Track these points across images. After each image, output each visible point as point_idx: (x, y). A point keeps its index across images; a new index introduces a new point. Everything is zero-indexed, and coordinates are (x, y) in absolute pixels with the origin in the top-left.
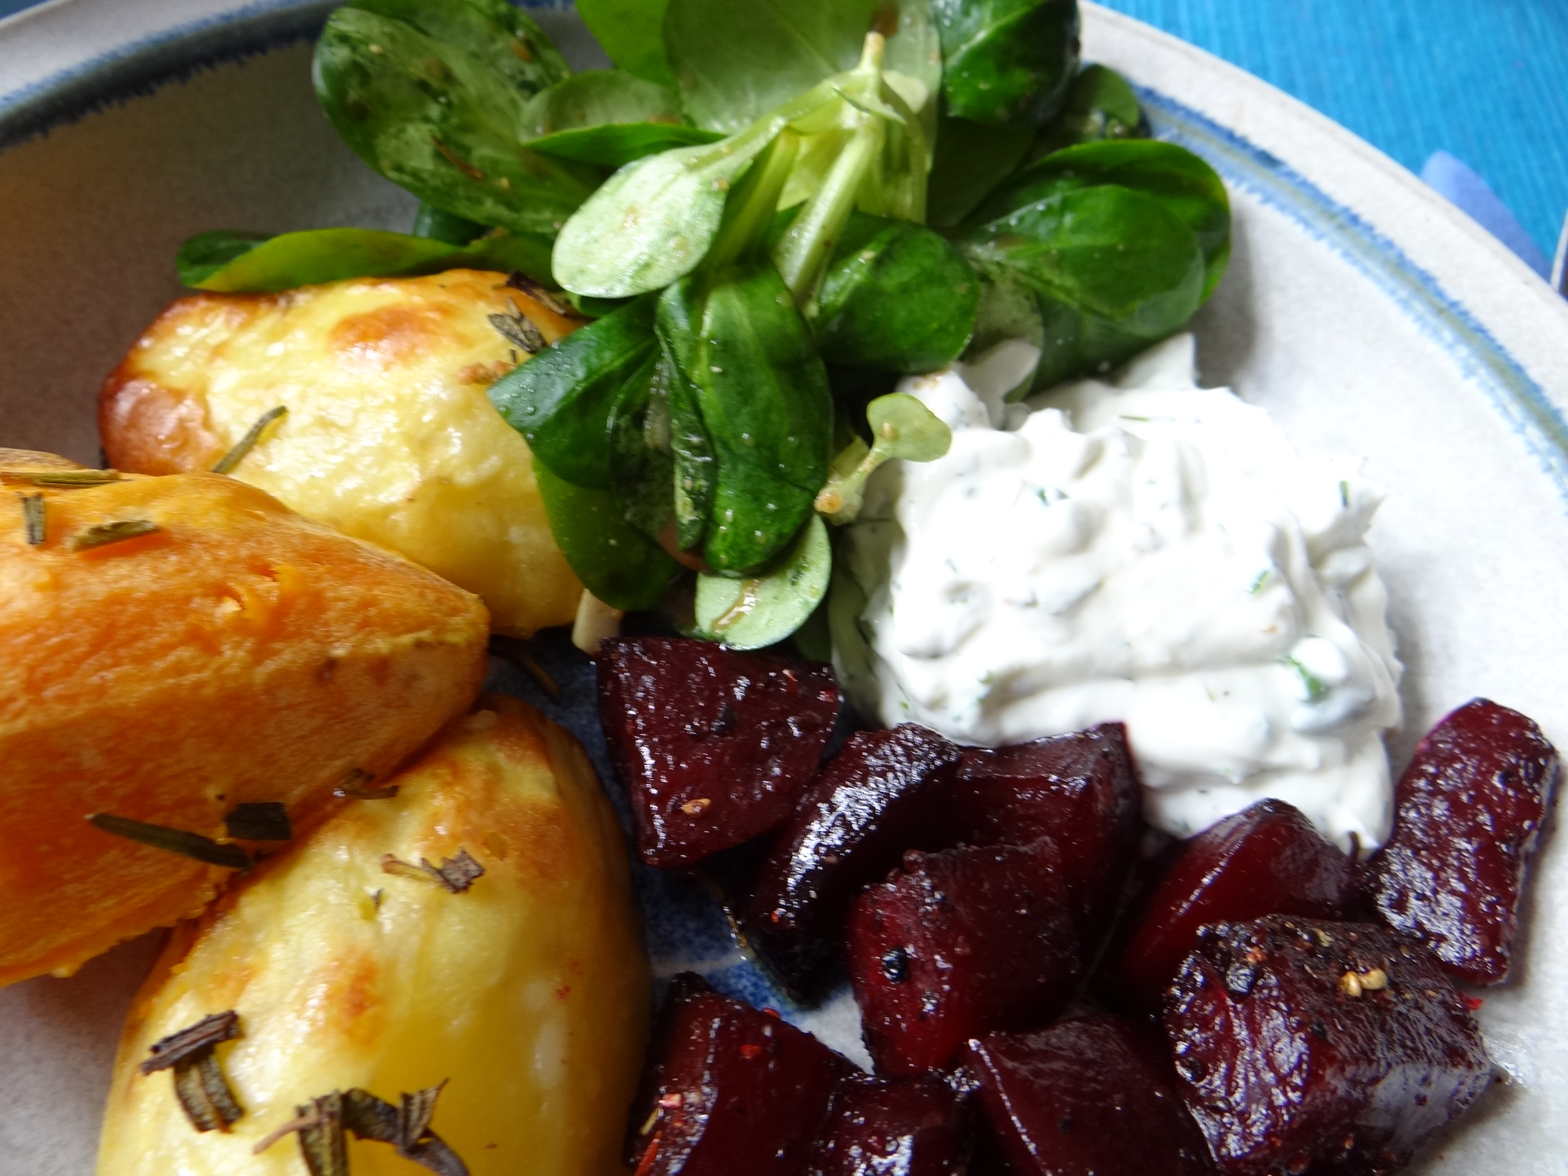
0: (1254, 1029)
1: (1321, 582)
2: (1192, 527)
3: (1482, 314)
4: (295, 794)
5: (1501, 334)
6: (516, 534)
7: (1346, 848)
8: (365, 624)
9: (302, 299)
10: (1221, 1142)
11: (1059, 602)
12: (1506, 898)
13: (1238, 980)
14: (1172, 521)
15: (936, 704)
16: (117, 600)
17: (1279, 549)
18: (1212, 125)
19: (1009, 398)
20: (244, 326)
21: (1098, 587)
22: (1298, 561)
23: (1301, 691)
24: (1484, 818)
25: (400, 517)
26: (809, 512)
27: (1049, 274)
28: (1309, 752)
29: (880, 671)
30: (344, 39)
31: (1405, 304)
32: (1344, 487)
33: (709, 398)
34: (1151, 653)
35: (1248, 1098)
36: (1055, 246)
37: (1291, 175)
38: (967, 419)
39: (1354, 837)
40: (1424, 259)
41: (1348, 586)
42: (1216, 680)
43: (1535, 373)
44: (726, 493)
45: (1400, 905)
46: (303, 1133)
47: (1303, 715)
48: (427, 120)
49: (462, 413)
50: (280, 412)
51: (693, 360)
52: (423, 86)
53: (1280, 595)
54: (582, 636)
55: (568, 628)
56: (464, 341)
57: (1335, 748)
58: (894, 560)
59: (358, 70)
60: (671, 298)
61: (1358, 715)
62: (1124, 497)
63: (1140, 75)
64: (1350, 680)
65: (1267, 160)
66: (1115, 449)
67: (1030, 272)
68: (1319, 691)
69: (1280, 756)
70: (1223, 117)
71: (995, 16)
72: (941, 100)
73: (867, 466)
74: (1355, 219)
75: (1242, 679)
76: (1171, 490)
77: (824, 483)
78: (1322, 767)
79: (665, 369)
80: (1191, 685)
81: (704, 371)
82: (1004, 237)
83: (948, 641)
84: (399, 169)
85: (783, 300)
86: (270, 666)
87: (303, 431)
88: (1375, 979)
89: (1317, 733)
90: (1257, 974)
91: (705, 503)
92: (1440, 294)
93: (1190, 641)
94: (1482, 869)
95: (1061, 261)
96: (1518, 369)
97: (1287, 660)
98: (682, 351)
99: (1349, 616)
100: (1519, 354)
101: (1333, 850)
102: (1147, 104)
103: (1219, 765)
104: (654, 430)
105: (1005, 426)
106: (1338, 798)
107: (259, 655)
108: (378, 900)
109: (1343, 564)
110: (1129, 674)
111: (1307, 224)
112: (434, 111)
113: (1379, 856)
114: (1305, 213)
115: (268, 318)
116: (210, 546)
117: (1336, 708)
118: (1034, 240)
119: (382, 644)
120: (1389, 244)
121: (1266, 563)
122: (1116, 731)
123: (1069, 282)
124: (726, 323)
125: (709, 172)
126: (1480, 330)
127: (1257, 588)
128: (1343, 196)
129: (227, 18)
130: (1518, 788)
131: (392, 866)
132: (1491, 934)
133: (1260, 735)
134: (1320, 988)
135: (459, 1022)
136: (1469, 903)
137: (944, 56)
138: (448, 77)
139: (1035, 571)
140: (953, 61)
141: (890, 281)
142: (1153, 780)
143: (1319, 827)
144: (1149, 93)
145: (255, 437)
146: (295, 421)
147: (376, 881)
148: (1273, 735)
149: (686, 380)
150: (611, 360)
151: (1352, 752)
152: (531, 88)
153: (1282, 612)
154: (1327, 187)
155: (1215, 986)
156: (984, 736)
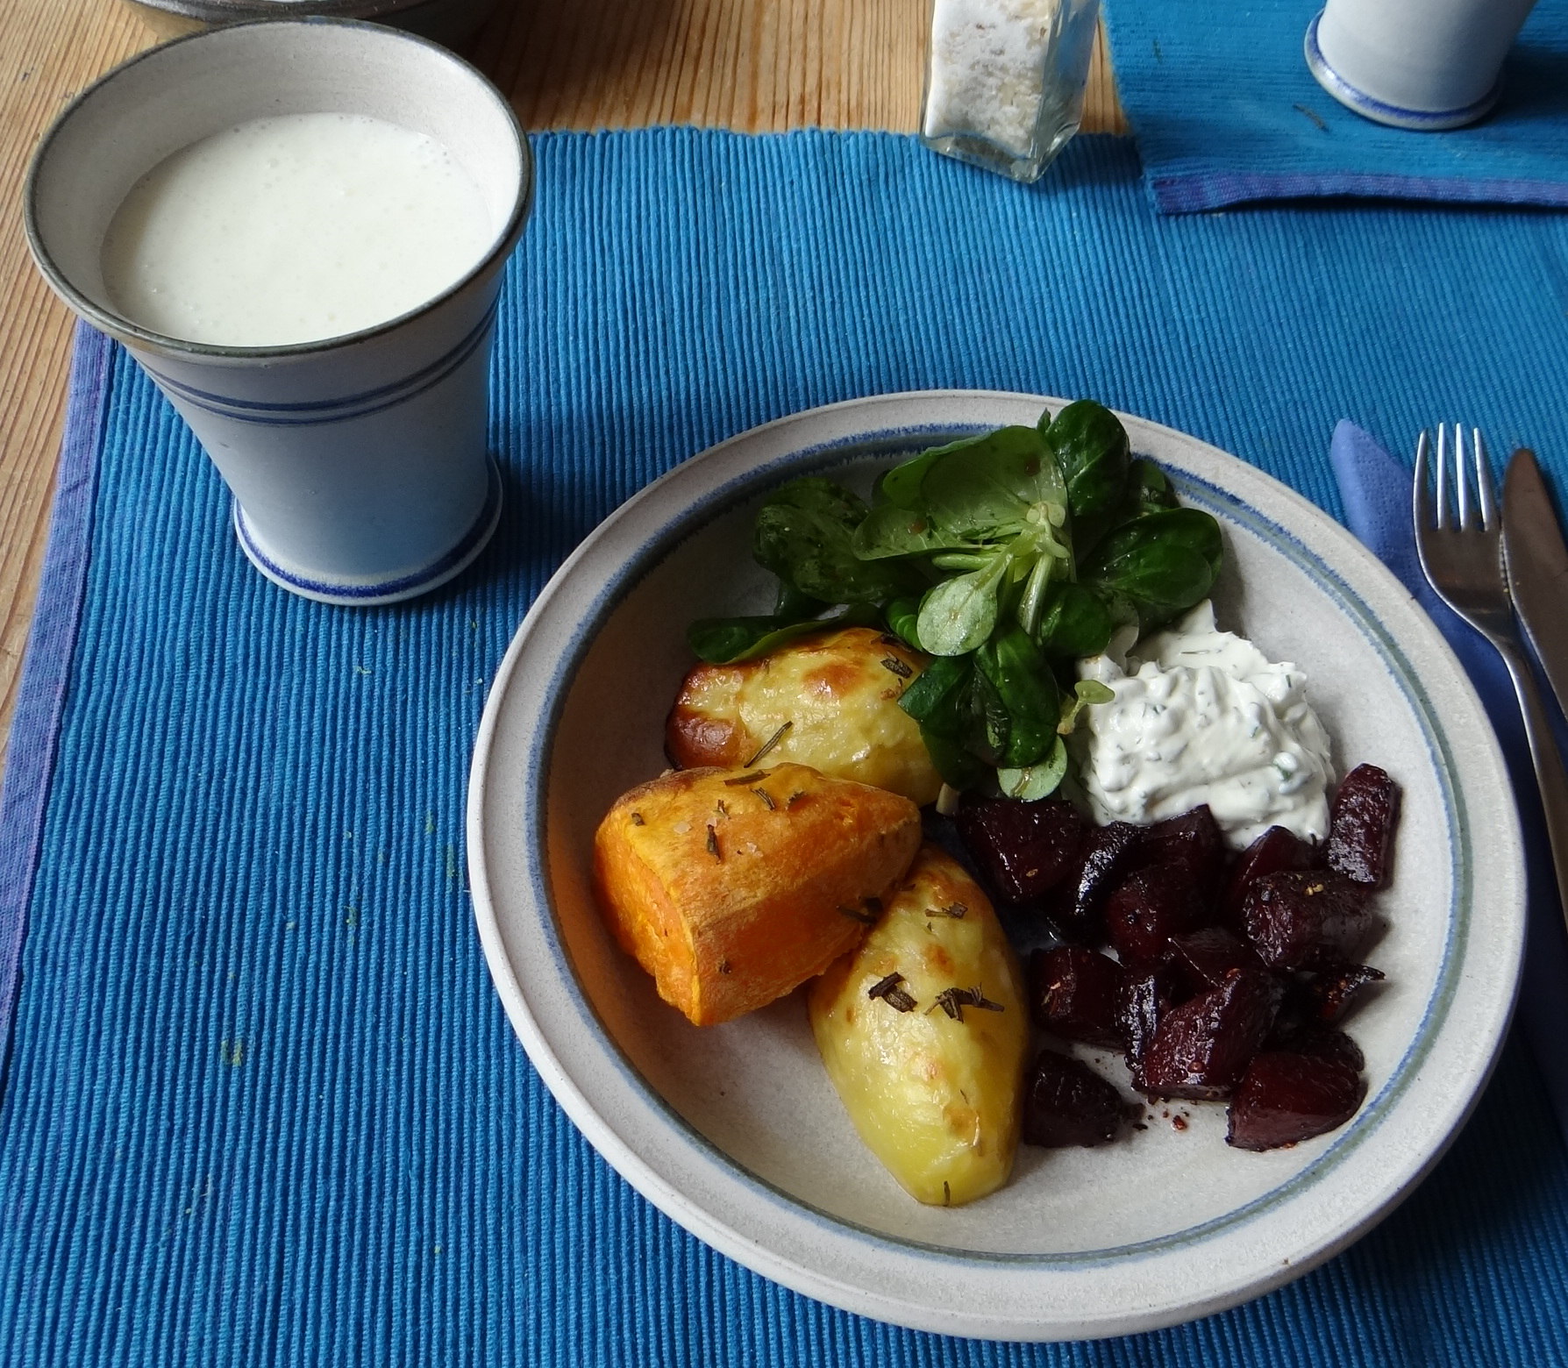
0: (1273, 913)
1: (1284, 725)
2: (1223, 710)
3: (1345, 576)
4: (879, 893)
5: (1354, 586)
6: (913, 764)
7: (1311, 842)
8: (886, 819)
9: (773, 663)
10: (1267, 957)
11: (1170, 757)
12: (1377, 850)
13: (1265, 897)
14: (1213, 711)
15: (1123, 811)
16: (813, 826)
17: (1262, 716)
18: (1204, 483)
19: (1128, 655)
20: (746, 679)
21: (1186, 746)
22: (1271, 718)
23: (1279, 776)
24: (1366, 817)
25: (862, 766)
26: (1055, 734)
27: (1137, 591)
28: (1288, 803)
29: (1091, 800)
30: (772, 527)
31: (1309, 573)
32: (1288, 677)
33: (1005, 693)
34: (1214, 771)
35: (1276, 938)
36: (1138, 575)
37: (1247, 508)
38: (1113, 677)
39: (1313, 836)
40: (1317, 550)
41: (1297, 724)
42: (1244, 778)
43: (1370, 604)
44: (1015, 733)
45: (1336, 862)
46: (942, 1004)
47: (1283, 787)
48: (813, 557)
49: (884, 712)
50: (789, 725)
51: (996, 677)
52: (810, 540)
53: (1264, 736)
54: (941, 806)
55: (935, 803)
56: (875, 678)
57: (1300, 799)
58: (1091, 748)
59: (782, 542)
60: (981, 651)
61: (1307, 783)
62: (1191, 702)
63: (1164, 458)
64: (1300, 767)
65: (1235, 500)
66: (1184, 678)
67: (1128, 591)
68: (1287, 775)
69: (1276, 807)
70: (1209, 478)
71: (1089, 459)
72: (1070, 508)
73: (1076, 709)
74: (1281, 529)
75: (1256, 776)
76: (1211, 695)
77: (1059, 721)
78: (1295, 808)
79: (978, 679)
80: (1234, 782)
81: (1002, 681)
82: (1112, 573)
83: (1125, 781)
84: (805, 586)
85: (1028, 642)
86: (866, 842)
87: (804, 733)
88: (1319, 888)
89: (1290, 793)
90: (1272, 893)
91: (1005, 738)
92: (1325, 567)
93: (1230, 762)
94: (1367, 841)
95: (1143, 582)
96: (1363, 603)
97: (1272, 764)
98: (990, 674)
99: (1299, 738)
100: (1363, 596)
101: (1303, 843)
102: (1169, 474)
103: (1252, 816)
104: (975, 706)
105: (1130, 673)
106: (1304, 820)
107: (862, 839)
108: (929, 927)
109: (1294, 713)
110: (1206, 782)
111: (1259, 534)
112: (816, 551)
113: (1327, 842)
114: (1258, 528)
115: (759, 676)
116: (824, 797)
117: (1296, 781)
118: (1128, 573)
119: (895, 826)
120: (1299, 542)
121: (1256, 723)
122: (1205, 809)
123: (1148, 593)
124: (1007, 658)
125: (985, 589)
126: (1344, 584)
127: (1254, 735)
128: (1274, 518)
129: (688, 512)
130: (1378, 801)
131: (930, 914)
132: (1373, 867)
133: (1266, 798)
134: (1297, 894)
135: (975, 965)
136: (1363, 855)
137: (1066, 484)
138: (818, 532)
139: (1158, 744)
140: (1072, 484)
141: (1071, 621)
142: (1225, 827)
143: (1298, 835)
144: (1169, 467)
145: (779, 737)
146: (798, 727)
147: (926, 920)
148: (1272, 797)
149: (993, 686)
150: (953, 679)
151: (1308, 800)
152: (853, 524)
153: (1266, 744)
154: (1265, 513)
155: (1259, 902)
156: (1148, 820)
